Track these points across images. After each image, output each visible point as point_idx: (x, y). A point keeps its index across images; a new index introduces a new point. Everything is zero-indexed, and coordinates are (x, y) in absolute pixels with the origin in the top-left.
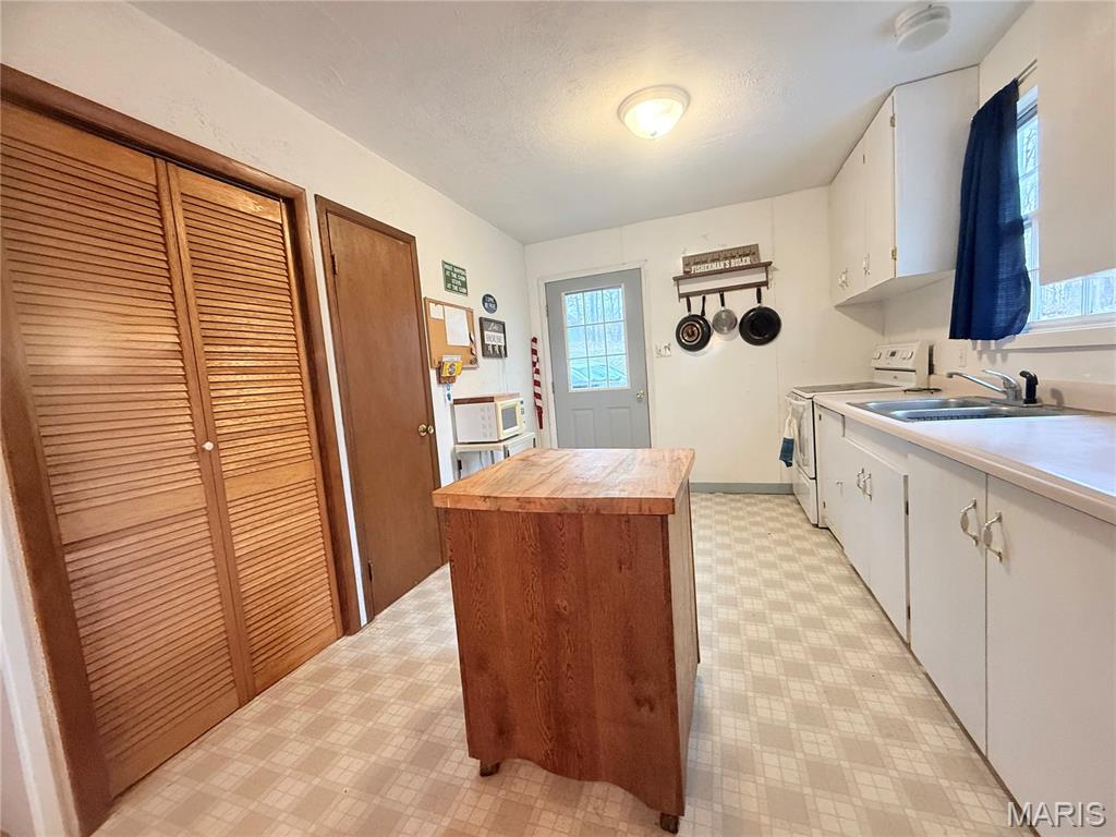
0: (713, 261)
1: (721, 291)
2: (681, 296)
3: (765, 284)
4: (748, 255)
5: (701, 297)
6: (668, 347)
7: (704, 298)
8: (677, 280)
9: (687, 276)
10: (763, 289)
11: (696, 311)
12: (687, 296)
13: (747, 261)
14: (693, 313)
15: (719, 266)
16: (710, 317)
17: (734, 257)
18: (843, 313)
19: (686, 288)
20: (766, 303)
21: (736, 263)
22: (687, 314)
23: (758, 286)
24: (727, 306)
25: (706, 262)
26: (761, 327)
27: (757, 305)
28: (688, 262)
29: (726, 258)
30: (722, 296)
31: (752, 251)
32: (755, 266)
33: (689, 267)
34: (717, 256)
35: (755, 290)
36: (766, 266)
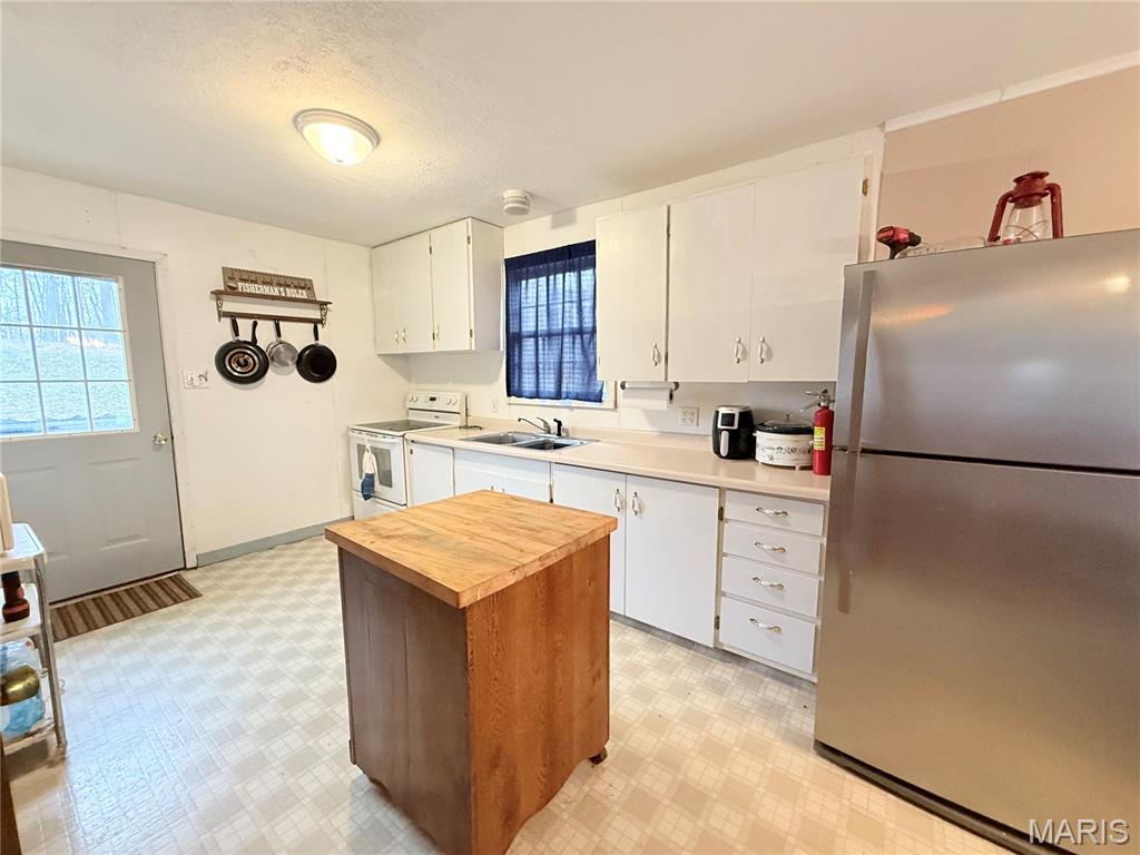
0: (264, 283)
1: (277, 320)
2: (222, 314)
3: (321, 321)
4: (303, 288)
5: (251, 322)
6: (205, 377)
7: (255, 324)
8: (217, 294)
9: (231, 291)
10: (319, 326)
11: (245, 335)
12: (233, 317)
13: (303, 294)
14: (241, 338)
15: (275, 291)
16: (263, 343)
17: (288, 286)
18: (386, 362)
19: (229, 306)
20: (321, 342)
21: (291, 293)
22: (229, 338)
23: (316, 322)
24: (283, 339)
25: (255, 282)
26: (318, 364)
27: (313, 342)
28: (231, 274)
29: (281, 285)
30: (277, 326)
31: (306, 285)
32: (311, 302)
33: (234, 283)
34: (268, 280)
35: (312, 325)
36: (323, 305)
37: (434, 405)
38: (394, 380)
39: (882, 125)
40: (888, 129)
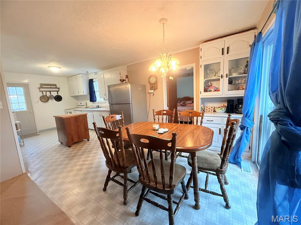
1: (50, 91)
2: (40, 91)
3: (59, 91)
5: (45, 92)
6: (38, 101)
7: (46, 92)
8: (39, 88)
9: (42, 87)
10: (58, 92)
11: (44, 94)
12: (42, 91)
13: (55, 87)
14: (44, 95)
15: (49, 87)
16: (48, 96)
17: (52, 86)
19: (41, 90)
20: (59, 95)
22: (42, 95)
23: (57, 91)
24: (51, 94)
25: (46, 85)
26: (58, 98)
27: (57, 95)
29: (50, 85)
30: (50, 92)
31: (55, 85)
32: (56, 88)
33: (42, 86)
34: (48, 85)
35: (57, 92)
36: (59, 88)
37: (81, 104)
38: (74, 100)
39: (126, 65)
40: (127, 65)
